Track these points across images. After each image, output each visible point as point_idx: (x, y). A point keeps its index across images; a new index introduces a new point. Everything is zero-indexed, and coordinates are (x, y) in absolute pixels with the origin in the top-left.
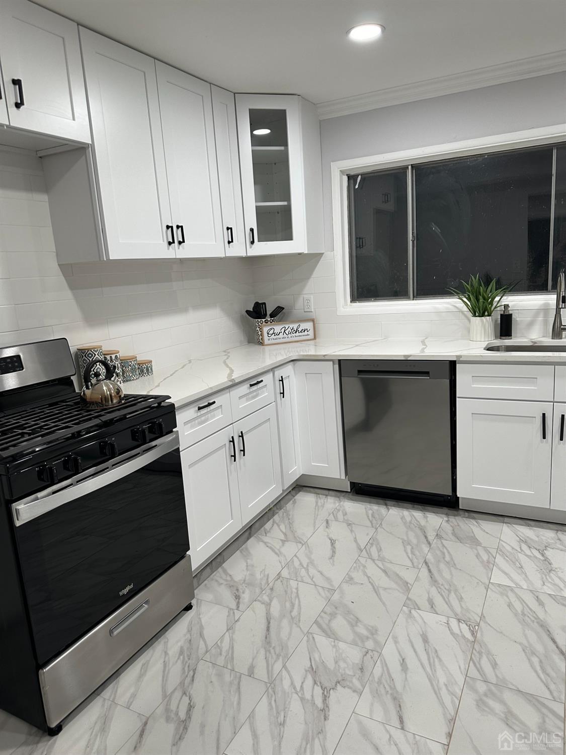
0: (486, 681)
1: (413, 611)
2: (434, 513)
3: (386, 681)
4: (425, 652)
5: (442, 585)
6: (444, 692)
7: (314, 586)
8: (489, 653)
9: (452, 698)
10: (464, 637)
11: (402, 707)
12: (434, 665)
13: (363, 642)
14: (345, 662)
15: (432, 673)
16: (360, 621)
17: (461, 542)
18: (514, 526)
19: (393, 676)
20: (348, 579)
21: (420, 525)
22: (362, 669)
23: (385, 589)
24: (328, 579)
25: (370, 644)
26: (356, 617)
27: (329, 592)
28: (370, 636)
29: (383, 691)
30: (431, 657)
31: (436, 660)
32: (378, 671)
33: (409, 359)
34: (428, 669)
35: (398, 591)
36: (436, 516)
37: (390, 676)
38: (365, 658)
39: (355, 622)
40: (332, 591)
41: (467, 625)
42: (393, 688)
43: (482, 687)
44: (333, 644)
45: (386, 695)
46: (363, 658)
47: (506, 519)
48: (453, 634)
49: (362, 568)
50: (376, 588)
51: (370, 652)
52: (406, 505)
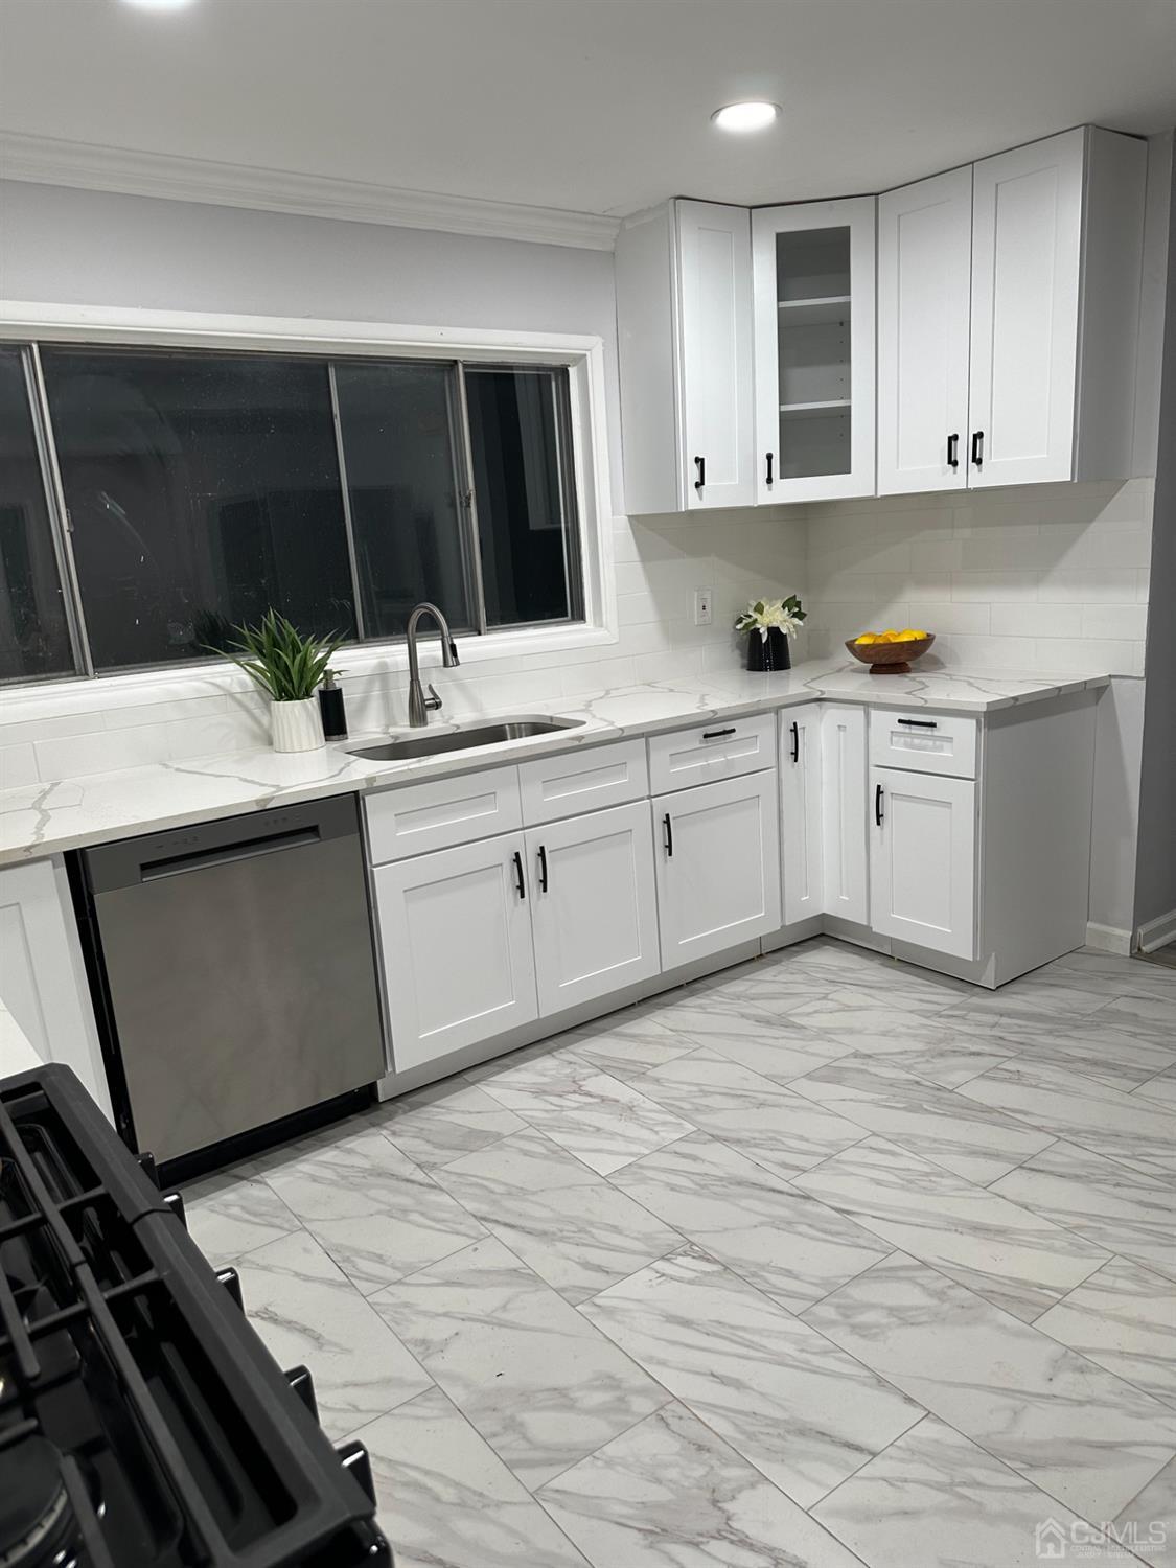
0: (819, 1301)
1: (597, 1301)
2: (349, 1135)
3: (752, 1424)
4: (710, 1338)
5: (562, 1231)
6: (817, 1361)
7: (386, 1418)
8: (763, 1267)
9: (834, 1357)
10: (706, 1274)
11: (827, 1432)
12: (752, 1342)
13: (627, 1411)
14: (667, 1466)
15: (765, 1352)
16: (566, 1389)
17: (472, 1151)
18: (492, 1079)
19: (747, 1408)
20: (422, 1349)
21: (366, 1169)
22: (700, 1448)
23: (504, 1308)
24: (387, 1382)
25: (641, 1405)
26: (548, 1390)
27: (430, 1399)
28: (618, 1394)
29: (777, 1442)
30: (728, 1335)
31: (741, 1334)
32: (721, 1426)
33: (268, 807)
34: (752, 1353)
35: (525, 1292)
36: (361, 1140)
37: (745, 1414)
38: (672, 1427)
39: (562, 1400)
40: (432, 1392)
41: (680, 1255)
42: (775, 1423)
43: (826, 1312)
44: (600, 1463)
45: (786, 1441)
46: (673, 1432)
47: (469, 1076)
48: (691, 1282)
49: (406, 1310)
50: (486, 1319)
51: (662, 1413)
52: (278, 1154)
